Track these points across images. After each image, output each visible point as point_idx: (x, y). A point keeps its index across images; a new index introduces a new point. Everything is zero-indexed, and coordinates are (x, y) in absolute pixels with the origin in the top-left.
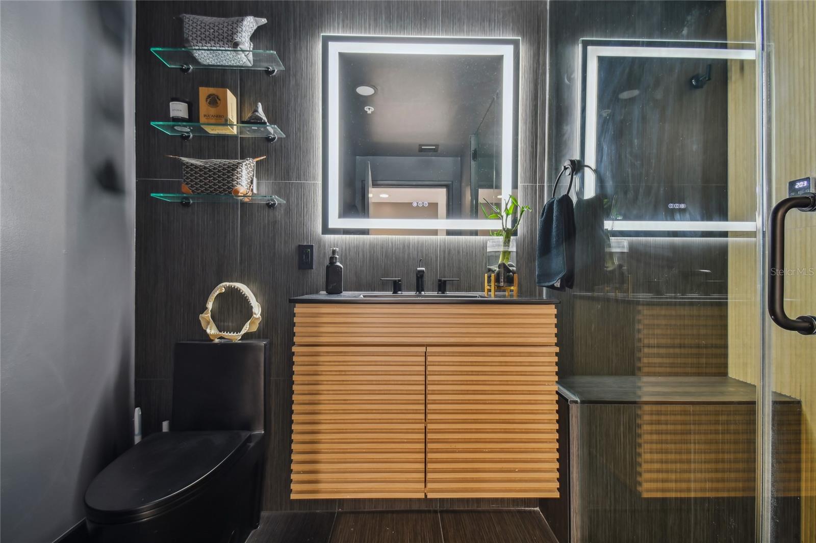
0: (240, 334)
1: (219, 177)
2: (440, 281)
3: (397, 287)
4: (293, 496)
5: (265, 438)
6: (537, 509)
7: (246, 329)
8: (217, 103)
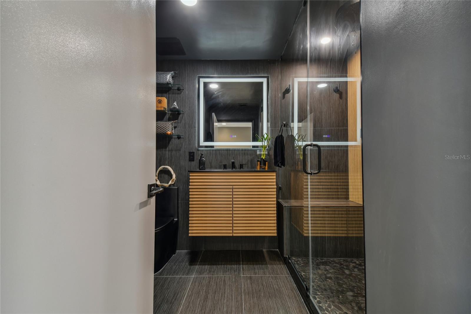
0: (168, 184)
1: (162, 128)
2: (240, 164)
3: (225, 167)
4: (190, 235)
5: (177, 221)
6: (278, 250)
7: (170, 183)
8: (161, 102)
